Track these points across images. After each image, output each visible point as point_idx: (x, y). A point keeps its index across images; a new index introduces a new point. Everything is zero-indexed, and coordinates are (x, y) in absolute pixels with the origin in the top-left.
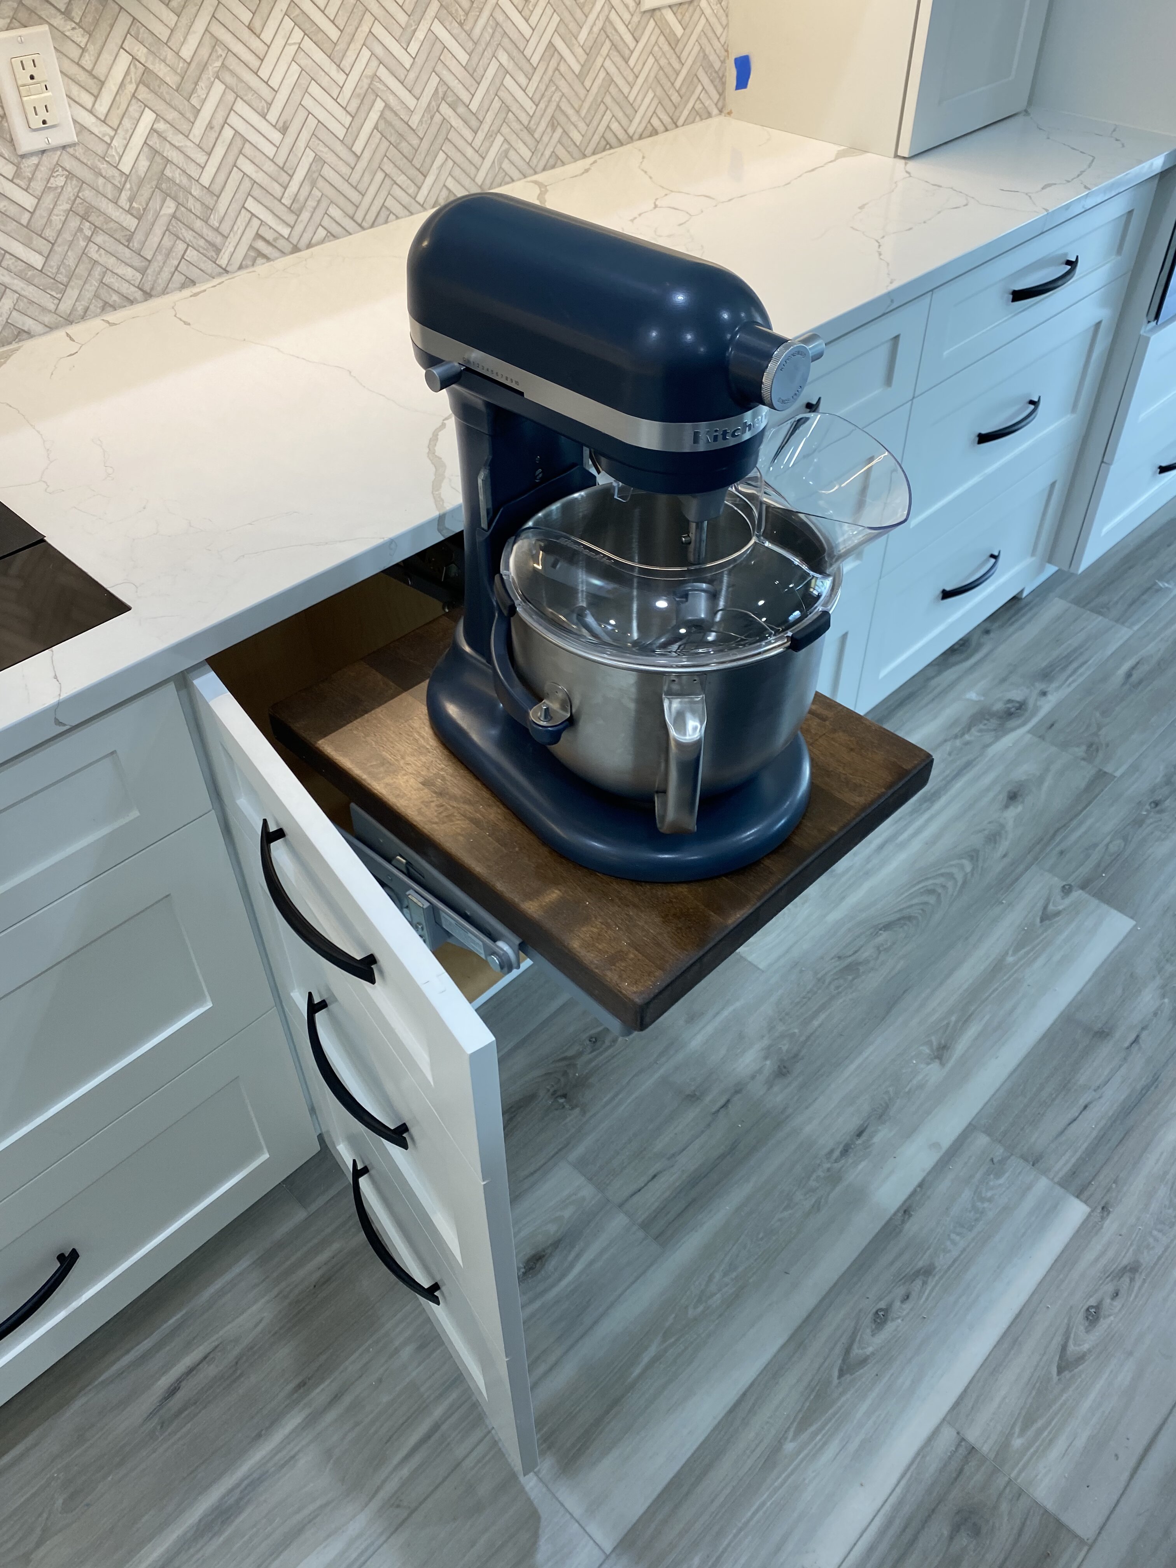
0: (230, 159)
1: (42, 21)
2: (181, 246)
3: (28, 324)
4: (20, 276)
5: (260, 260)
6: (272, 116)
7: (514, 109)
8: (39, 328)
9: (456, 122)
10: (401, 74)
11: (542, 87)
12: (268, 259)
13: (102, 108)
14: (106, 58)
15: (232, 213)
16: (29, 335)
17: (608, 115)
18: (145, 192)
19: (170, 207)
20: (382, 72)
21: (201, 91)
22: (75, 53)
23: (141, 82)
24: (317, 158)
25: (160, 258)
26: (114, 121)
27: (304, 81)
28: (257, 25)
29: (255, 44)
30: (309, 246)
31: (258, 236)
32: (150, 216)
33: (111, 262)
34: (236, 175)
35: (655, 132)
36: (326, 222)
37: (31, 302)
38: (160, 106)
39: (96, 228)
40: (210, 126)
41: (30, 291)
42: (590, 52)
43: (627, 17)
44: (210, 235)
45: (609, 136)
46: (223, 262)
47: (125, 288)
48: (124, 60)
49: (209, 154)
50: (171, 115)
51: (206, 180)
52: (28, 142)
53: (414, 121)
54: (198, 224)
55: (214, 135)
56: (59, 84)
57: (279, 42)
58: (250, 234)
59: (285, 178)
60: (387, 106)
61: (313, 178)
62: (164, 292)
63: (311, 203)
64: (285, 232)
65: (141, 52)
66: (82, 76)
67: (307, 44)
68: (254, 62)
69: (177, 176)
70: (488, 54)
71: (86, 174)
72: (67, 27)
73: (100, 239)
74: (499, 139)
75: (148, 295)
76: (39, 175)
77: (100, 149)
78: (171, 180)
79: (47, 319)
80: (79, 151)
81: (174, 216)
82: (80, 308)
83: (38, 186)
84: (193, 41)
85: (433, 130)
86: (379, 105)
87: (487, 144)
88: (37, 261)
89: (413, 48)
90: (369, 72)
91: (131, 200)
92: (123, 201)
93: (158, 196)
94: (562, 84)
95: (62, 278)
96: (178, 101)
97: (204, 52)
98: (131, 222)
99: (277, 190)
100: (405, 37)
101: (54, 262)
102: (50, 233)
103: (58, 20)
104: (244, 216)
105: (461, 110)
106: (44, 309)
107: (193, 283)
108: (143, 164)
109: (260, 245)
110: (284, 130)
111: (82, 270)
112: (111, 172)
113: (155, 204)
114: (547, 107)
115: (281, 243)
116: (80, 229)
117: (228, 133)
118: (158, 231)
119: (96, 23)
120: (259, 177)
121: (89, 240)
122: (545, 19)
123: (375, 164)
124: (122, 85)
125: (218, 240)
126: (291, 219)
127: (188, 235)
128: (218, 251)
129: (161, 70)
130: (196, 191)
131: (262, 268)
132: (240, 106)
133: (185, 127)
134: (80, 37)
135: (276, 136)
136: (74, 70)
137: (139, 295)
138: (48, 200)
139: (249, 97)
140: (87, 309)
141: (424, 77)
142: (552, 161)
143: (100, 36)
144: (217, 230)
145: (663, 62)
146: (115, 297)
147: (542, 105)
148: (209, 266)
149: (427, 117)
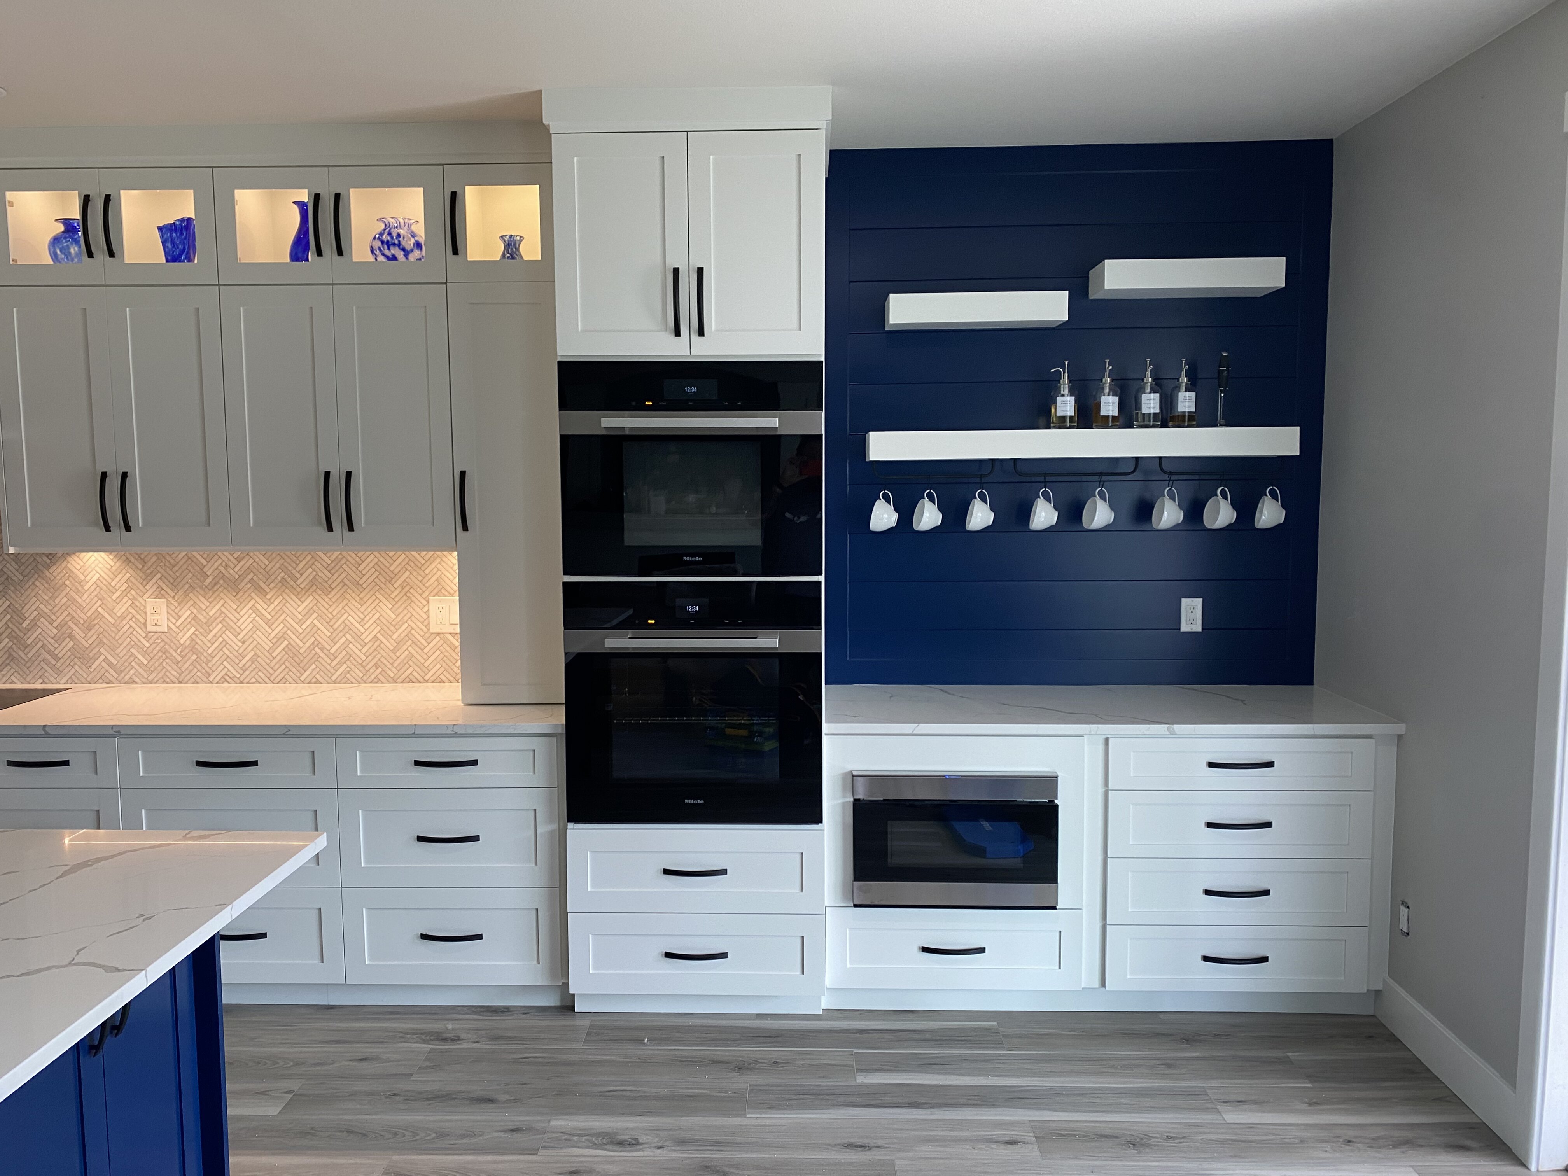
0: (221, 647)
1: (165, 598)
2: (196, 670)
3: (137, 680)
4: (139, 665)
5: (226, 683)
6: (240, 637)
7: (354, 656)
8: (140, 682)
9: (322, 655)
10: (298, 634)
11: (371, 651)
12: (229, 683)
13: (178, 624)
14: (183, 610)
15: (217, 664)
16: (136, 683)
17: (411, 669)
18: (187, 651)
19: (194, 657)
20: (289, 632)
21: (214, 624)
22: (173, 608)
23: (193, 619)
24: (255, 654)
25: (187, 672)
26: (181, 628)
27: (255, 629)
28: (239, 610)
29: (237, 615)
30: (248, 683)
31: (226, 674)
32: (187, 658)
33: (170, 669)
34: (221, 653)
35: (442, 681)
36: (256, 676)
37: (140, 674)
38: (198, 627)
39: (167, 657)
40: (215, 636)
41: (140, 670)
42: (399, 643)
43: (422, 634)
44: (208, 669)
45: (411, 677)
46: (211, 679)
47: (172, 678)
48: (189, 612)
49: (212, 644)
50: (201, 630)
51: (210, 651)
52: (150, 628)
53: (302, 651)
54: (204, 665)
55: (215, 639)
56: (165, 615)
57: (246, 616)
58: (223, 673)
59: (241, 658)
60: (289, 643)
61: (253, 660)
62: (186, 683)
63: (251, 669)
64: (238, 676)
65: (195, 611)
66: (174, 614)
67: (257, 618)
68: (236, 621)
69: (199, 648)
70: (341, 634)
71: (169, 642)
72: (173, 601)
73: (167, 661)
74: (345, 666)
75: (180, 682)
76: (153, 638)
77: (175, 635)
78: (197, 649)
79: (144, 680)
80: (167, 635)
81: (195, 660)
82: (156, 680)
83: (151, 641)
84: (214, 611)
85: (311, 656)
86: (286, 643)
87: (338, 666)
88: (145, 662)
89: (304, 627)
90: (283, 631)
91: (181, 652)
92: (179, 651)
93: (191, 652)
94: (382, 652)
95: (152, 669)
96: (204, 626)
97: (218, 614)
98: (180, 659)
99: (237, 661)
100: (300, 623)
101: (151, 663)
102: (152, 655)
103: (170, 599)
104: (222, 666)
105: (325, 651)
106: (143, 677)
107: (198, 683)
108: (188, 642)
109: (227, 678)
110: (244, 643)
111: (160, 668)
112: (176, 642)
113: (189, 655)
114: (372, 659)
115: (235, 679)
116: (162, 656)
117: (221, 639)
118: (189, 663)
119: (182, 601)
120: (231, 655)
121: (164, 660)
122: (372, 628)
123: (282, 662)
124: (186, 619)
125: (211, 672)
126: (241, 672)
127: (199, 667)
128: (210, 675)
129: (201, 617)
130: (205, 654)
131: (226, 685)
132: (227, 632)
133: (206, 635)
134: (176, 604)
135: (240, 644)
136: (172, 612)
137: (177, 681)
138: (154, 645)
139: (232, 630)
140: (158, 681)
141: (308, 637)
142: (376, 680)
143: (182, 605)
144: (210, 668)
145: (446, 654)
146: (168, 680)
147: (370, 658)
148: (205, 679)
149: (308, 651)
